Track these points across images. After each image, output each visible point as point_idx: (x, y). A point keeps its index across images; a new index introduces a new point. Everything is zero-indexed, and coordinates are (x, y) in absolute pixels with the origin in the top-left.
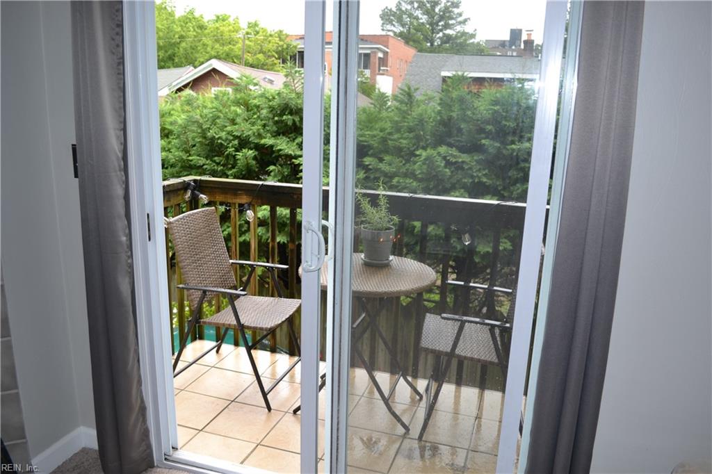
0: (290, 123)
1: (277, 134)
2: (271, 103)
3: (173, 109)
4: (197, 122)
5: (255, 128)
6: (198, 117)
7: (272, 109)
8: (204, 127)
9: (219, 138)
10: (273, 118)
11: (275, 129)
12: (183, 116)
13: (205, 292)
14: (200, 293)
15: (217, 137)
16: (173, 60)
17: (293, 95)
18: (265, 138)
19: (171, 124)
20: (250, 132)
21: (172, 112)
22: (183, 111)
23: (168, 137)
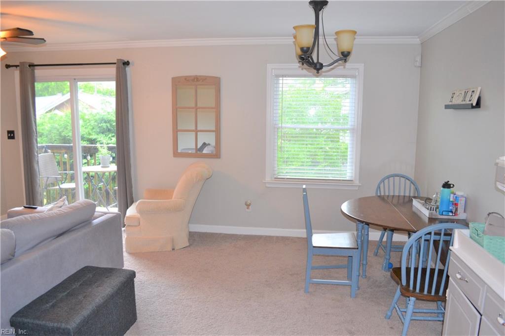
0: (105, 127)
1: (98, 133)
2: (95, 118)
3: (45, 122)
4: (56, 128)
5: (87, 130)
6: (57, 126)
7: (96, 121)
8: (60, 130)
9: (68, 136)
10: (98, 125)
11: (98, 130)
12: (49, 125)
13: (48, 178)
14: (46, 178)
15: (67, 135)
16: (48, 90)
17: (105, 114)
18: (92, 135)
19: (42, 130)
20: (84, 133)
21: (43, 124)
22: (49, 123)
23: (41, 137)
